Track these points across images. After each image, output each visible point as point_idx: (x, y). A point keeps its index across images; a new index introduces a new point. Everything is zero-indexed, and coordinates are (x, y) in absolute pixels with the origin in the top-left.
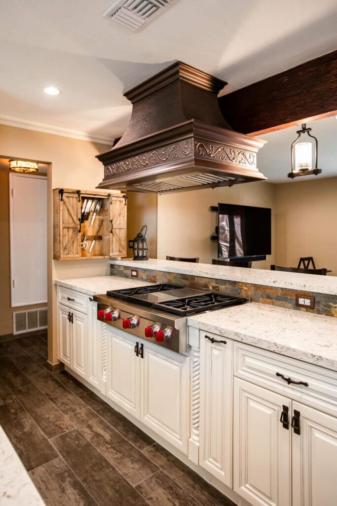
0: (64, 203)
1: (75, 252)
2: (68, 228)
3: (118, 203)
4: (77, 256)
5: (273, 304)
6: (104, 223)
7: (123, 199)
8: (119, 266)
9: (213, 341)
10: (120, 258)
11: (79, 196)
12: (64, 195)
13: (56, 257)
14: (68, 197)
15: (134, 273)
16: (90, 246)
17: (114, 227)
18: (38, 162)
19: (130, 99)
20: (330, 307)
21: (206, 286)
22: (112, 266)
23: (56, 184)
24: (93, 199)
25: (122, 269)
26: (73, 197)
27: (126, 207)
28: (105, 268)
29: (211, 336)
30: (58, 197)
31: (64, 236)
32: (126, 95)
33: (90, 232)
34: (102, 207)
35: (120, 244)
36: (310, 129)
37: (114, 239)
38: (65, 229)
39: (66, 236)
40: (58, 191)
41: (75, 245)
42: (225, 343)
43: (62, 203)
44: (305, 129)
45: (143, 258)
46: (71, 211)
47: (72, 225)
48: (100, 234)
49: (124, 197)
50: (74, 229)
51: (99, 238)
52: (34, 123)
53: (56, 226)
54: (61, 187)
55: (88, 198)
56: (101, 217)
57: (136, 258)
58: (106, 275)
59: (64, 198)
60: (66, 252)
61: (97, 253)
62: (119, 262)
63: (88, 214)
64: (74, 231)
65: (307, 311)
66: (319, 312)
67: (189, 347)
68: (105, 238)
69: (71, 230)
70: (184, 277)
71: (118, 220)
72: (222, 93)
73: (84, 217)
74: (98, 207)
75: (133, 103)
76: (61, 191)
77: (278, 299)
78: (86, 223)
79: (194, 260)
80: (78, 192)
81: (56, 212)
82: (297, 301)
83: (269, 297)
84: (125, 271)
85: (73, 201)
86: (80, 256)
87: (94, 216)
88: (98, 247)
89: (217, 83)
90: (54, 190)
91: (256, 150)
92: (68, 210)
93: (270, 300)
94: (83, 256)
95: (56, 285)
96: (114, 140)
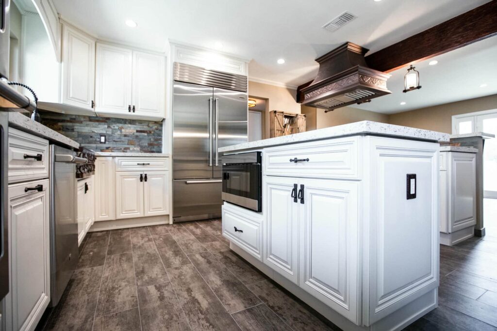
0: (277, 118)
3: (301, 119)
6: (294, 130)
7: (304, 117)
11: (283, 115)
12: (277, 114)
17: (300, 131)
19: (318, 62)
23: (271, 109)
24: (288, 117)
26: (280, 115)
27: (305, 121)
30: (273, 115)
31: (277, 134)
32: (316, 60)
34: (293, 122)
36: (415, 68)
38: (277, 131)
40: (273, 112)
43: (275, 117)
44: (411, 68)
46: (280, 122)
47: (280, 129)
50: (281, 131)
52: (264, 80)
53: (272, 130)
54: (275, 110)
55: (286, 117)
56: (292, 127)
59: (277, 115)
63: (286, 125)
71: (302, 128)
72: (367, 55)
74: (291, 121)
75: (320, 64)
76: (275, 112)
78: (285, 129)
80: (283, 113)
81: (272, 122)
85: (280, 117)
87: (289, 127)
89: (364, 50)
90: (270, 112)
91: (386, 80)
92: (278, 121)
96: (297, 87)
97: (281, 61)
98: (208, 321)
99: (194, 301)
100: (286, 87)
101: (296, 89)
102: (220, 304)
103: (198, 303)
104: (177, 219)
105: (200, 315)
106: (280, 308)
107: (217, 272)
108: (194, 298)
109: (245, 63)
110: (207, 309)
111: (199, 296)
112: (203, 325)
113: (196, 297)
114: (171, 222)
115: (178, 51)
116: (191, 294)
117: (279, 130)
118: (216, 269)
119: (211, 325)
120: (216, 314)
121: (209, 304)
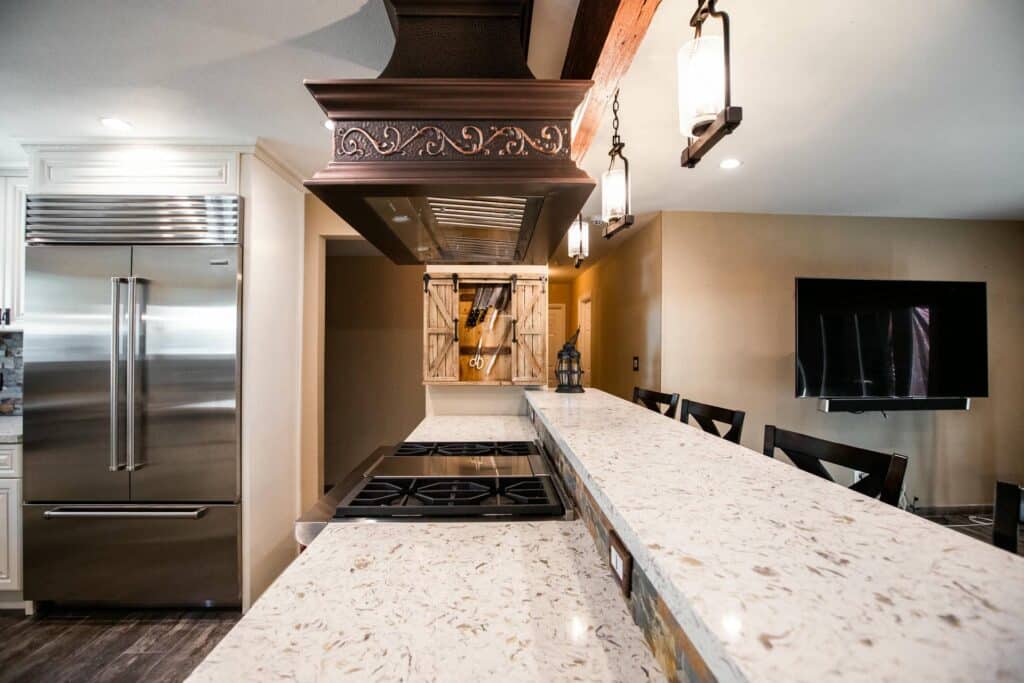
0: (430, 295)
1: (448, 373)
2: (438, 334)
3: (528, 290)
4: (452, 379)
7: (539, 283)
11: (455, 283)
12: (430, 282)
14: (437, 285)
16: (489, 364)
17: (521, 332)
26: (445, 285)
27: (543, 296)
31: (430, 346)
35: (533, 361)
37: (521, 353)
38: (432, 337)
39: (434, 348)
41: (449, 361)
43: (426, 295)
46: (442, 308)
47: (442, 330)
48: (506, 344)
49: (540, 278)
50: (448, 336)
51: (504, 351)
59: (431, 287)
60: (434, 372)
61: (499, 376)
64: (446, 340)
69: (442, 339)
71: (529, 320)
76: (426, 278)
78: (483, 327)
80: (454, 277)
85: (443, 291)
86: (458, 378)
92: (437, 307)
115: (42, 163)
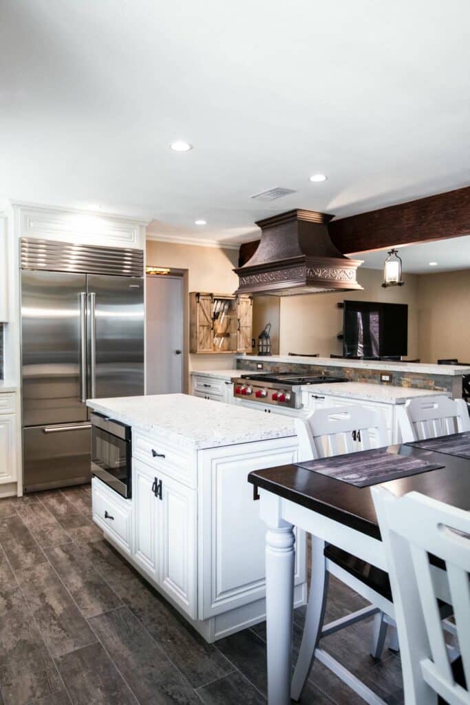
0: (200, 305)
1: (208, 347)
3: (244, 303)
4: (210, 350)
5: (366, 382)
6: (232, 322)
7: (249, 300)
8: (245, 360)
9: (316, 397)
10: (245, 354)
11: (211, 298)
12: (201, 298)
13: (193, 351)
14: (203, 299)
15: (260, 366)
16: (220, 342)
17: (242, 324)
18: (170, 269)
19: (260, 226)
20: (400, 380)
21: (319, 372)
22: (239, 361)
23: (192, 288)
24: (222, 300)
25: (248, 363)
26: (207, 299)
27: (251, 307)
28: (232, 362)
29: (315, 395)
30: (195, 299)
31: (200, 333)
32: (257, 223)
33: (220, 330)
34: (230, 307)
35: (246, 340)
36: (397, 251)
37: (241, 336)
38: (201, 327)
39: (202, 333)
40: (195, 294)
41: (208, 341)
42: (324, 398)
43: (198, 304)
44: (393, 251)
45: (266, 354)
46: (206, 311)
47: (206, 324)
48: (228, 331)
49: (250, 298)
50: (208, 326)
51: (227, 335)
53: (193, 325)
54: (198, 291)
55: (218, 300)
56: (229, 316)
57: (260, 354)
58: (233, 369)
59: (200, 300)
60: (202, 347)
61: (226, 348)
62: (245, 357)
63: (218, 313)
64: (208, 329)
65: (387, 384)
66: (394, 385)
67: (302, 405)
68: (233, 335)
69: (205, 328)
70: (302, 366)
71: (245, 319)
73: (216, 316)
74: (226, 307)
75: (262, 229)
76: (198, 295)
77: (370, 378)
78: (217, 321)
79: (315, 356)
80: (211, 295)
81: (193, 312)
82: (381, 377)
83: (364, 377)
84: (251, 365)
85: (205, 302)
86: (213, 350)
87: (223, 316)
88: (226, 344)
89: (326, 217)
90: (191, 293)
91: (356, 268)
92: (203, 310)
93: (364, 379)
94: (215, 350)
95: (191, 375)
96: (240, 245)
97: (201, 222)
98: (60, 625)
99: (48, 607)
100: (219, 247)
101: (239, 248)
102: (77, 609)
103: (52, 609)
104: (30, 488)
105: (53, 621)
106: (140, 610)
107: (80, 571)
108: (47, 604)
109: (141, 226)
110: (61, 615)
111: (53, 601)
112: (54, 630)
113: (50, 603)
114: (20, 494)
115: (26, 216)
116: (45, 600)
117: (203, 326)
118: (78, 568)
119: (63, 629)
120: (70, 619)
121: (64, 609)
